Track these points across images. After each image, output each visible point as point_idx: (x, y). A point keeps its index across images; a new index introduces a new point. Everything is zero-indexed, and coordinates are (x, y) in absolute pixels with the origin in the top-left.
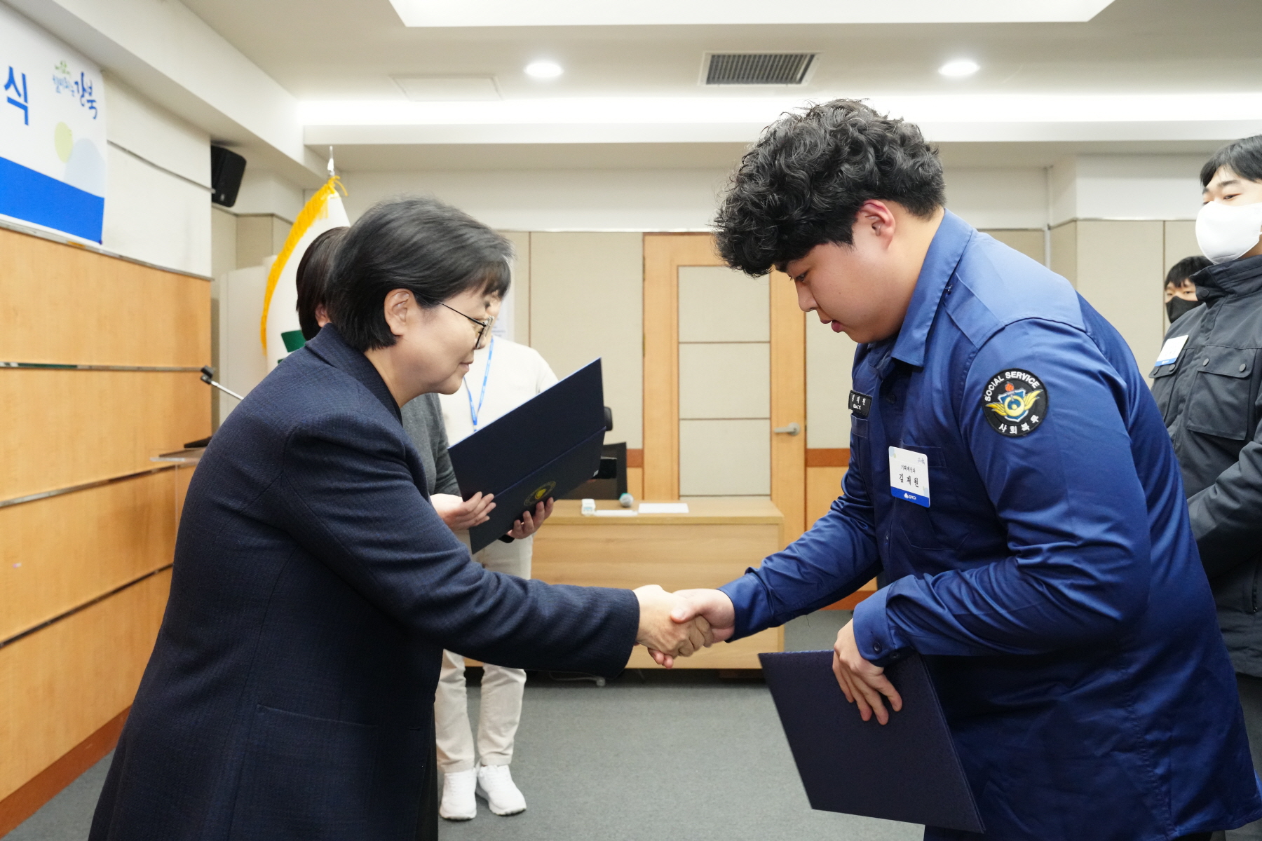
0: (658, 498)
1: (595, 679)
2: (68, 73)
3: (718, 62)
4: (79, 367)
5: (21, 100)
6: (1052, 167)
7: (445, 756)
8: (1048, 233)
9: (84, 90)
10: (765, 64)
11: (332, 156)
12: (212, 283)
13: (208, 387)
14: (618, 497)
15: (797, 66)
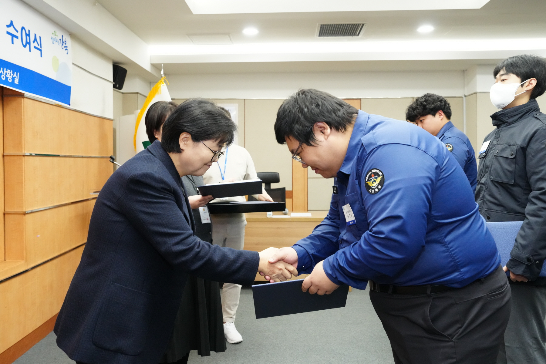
0: (299, 211)
2: (57, 35)
3: (323, 27)
4: (60, 156)
5: (39, 47)
6: (466, 70)
8: (464, 98)
9: (63, 42)
10: (344, 28)
11: (163, 68)
12: (113, 121)
13: (113, 164)
15: (357, 29)
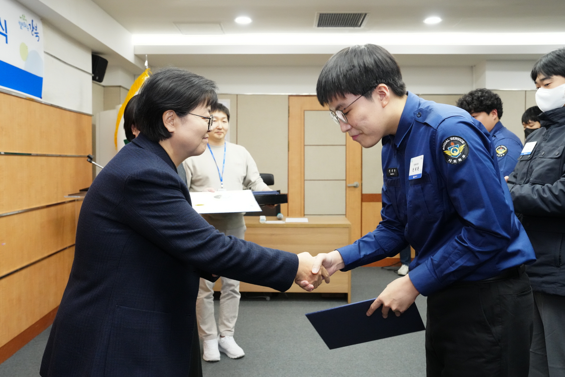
0: (295, 215)
1: (265, 297)
2: (26, 20)
3: (322, 17)
4: (32, 155)
5: (4, 32)
6: (475, 66)
7: (204, 332)
9: (33, 28)
10: (344, 18)
11: (147, 59)
12: (92, 117)
13: (91, 164)
14: (276, 215)
15: (359, 19)
